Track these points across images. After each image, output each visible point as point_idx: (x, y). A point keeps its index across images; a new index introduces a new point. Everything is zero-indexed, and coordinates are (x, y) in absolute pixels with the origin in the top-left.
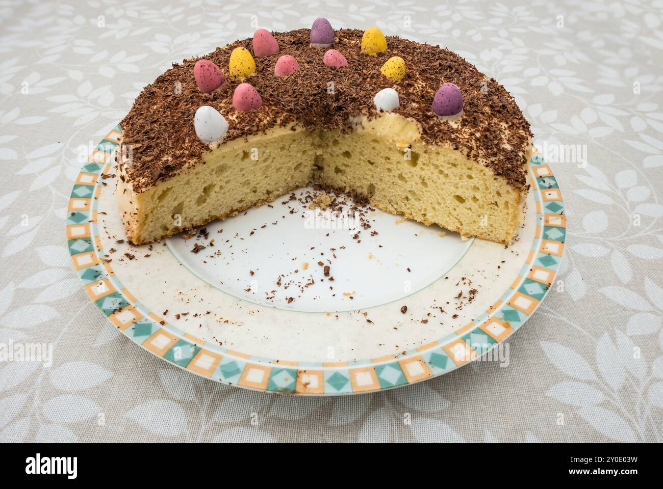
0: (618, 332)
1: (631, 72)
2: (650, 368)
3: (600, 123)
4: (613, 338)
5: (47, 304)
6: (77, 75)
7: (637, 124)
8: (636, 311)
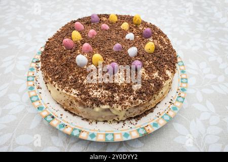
0: (197, 119)
1: (207, 26)
2: (206, 131)
3: (195, 45)
4: (196, 121)
5: (13, 114)
6: (18, 29)
7: (208, 45)
8: (203, 112)
